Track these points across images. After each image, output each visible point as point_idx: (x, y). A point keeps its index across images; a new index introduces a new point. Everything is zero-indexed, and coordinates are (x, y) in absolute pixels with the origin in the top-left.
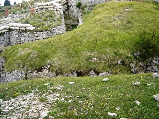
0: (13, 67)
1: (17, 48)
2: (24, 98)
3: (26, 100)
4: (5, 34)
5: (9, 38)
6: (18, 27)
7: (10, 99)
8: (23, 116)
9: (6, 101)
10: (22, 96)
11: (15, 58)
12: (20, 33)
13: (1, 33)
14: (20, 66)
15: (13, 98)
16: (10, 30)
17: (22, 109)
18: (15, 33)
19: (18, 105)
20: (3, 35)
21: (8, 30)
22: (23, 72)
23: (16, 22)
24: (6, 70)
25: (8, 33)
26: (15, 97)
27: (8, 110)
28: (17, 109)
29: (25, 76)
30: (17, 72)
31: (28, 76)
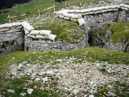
0: (117, 39)
1: (124, 25)
2: (125, 67)
3: (126, 69)
4: (115, 12)
5: (117, 16)
6: (127, 8)
7: (113, 64)
8: (122, 81)
9: (110, 64)
10: (123, 65)
11: (120, 33)
12: (128, 13)
13: (113, 10)
14: (123, 40)
15: (116, 64)
16: (120, 10)
17: (122, 74)
18: (123, 12)
19: (119, 70)
20: (114, 13)
21: (118, 9)
22: (124, 45)
23: (126, 4)
24: (111, 40)
25: (118, 12)
26: (117, 63)
27: (110, 72)
28: (118, 74)
29: (125, 49)
30: (120, 44)
31: (127, 50)
